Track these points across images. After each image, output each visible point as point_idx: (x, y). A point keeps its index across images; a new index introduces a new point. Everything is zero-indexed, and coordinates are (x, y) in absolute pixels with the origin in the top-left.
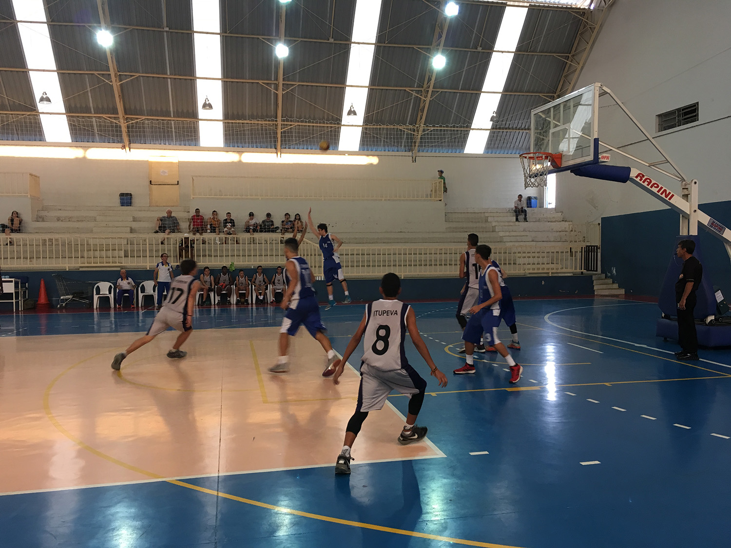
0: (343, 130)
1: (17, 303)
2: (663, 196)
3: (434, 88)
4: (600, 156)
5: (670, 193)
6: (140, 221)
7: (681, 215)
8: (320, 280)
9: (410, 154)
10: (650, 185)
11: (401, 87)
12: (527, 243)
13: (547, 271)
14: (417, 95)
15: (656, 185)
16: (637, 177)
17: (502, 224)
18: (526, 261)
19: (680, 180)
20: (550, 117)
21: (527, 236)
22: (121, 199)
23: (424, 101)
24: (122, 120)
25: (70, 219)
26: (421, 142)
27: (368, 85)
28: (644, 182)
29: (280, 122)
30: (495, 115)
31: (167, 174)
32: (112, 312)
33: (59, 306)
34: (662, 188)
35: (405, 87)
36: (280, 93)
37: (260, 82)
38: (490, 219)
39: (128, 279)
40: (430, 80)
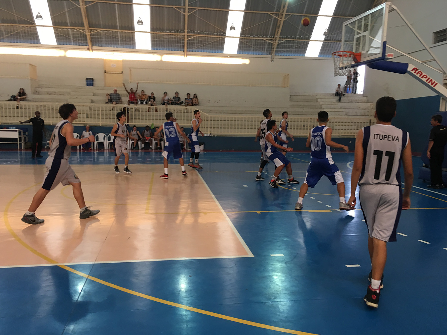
0: (227, 40)
1: (20, 144)
2: (430, 84)
3: (286, 12)
4: (386, 54)
5: (434, 82)
6: (98, 96)
7: (441, 98)
8: (207, 136)
9: (270, 56)
10: (421, 76)
11: (265, 11)
12: (343, 116)
13: (354, 135)
14: (276, 17)
15: (425, 77)
16: (412, 70)
17: (327, 103)
18: (341, 127)
19: (442, 73)
20: (354, 28)
21: (342, 111)
22: (87, 81)
23: (281, 21)
24: (87, 31)
25: (55, 93)
26: (278, 48)
27: (244, 10)
28: (417, 74)
29: (186, 33)
30: (326, 31)
31: (115, 67)
32: (78, 152)
33: (46, 147)
34: (429, 78)
35: (268, 11)
36: (187, 14)
37: (174, 7)
38: (319, 100)
39: (89, 132)
40: (284, 7)
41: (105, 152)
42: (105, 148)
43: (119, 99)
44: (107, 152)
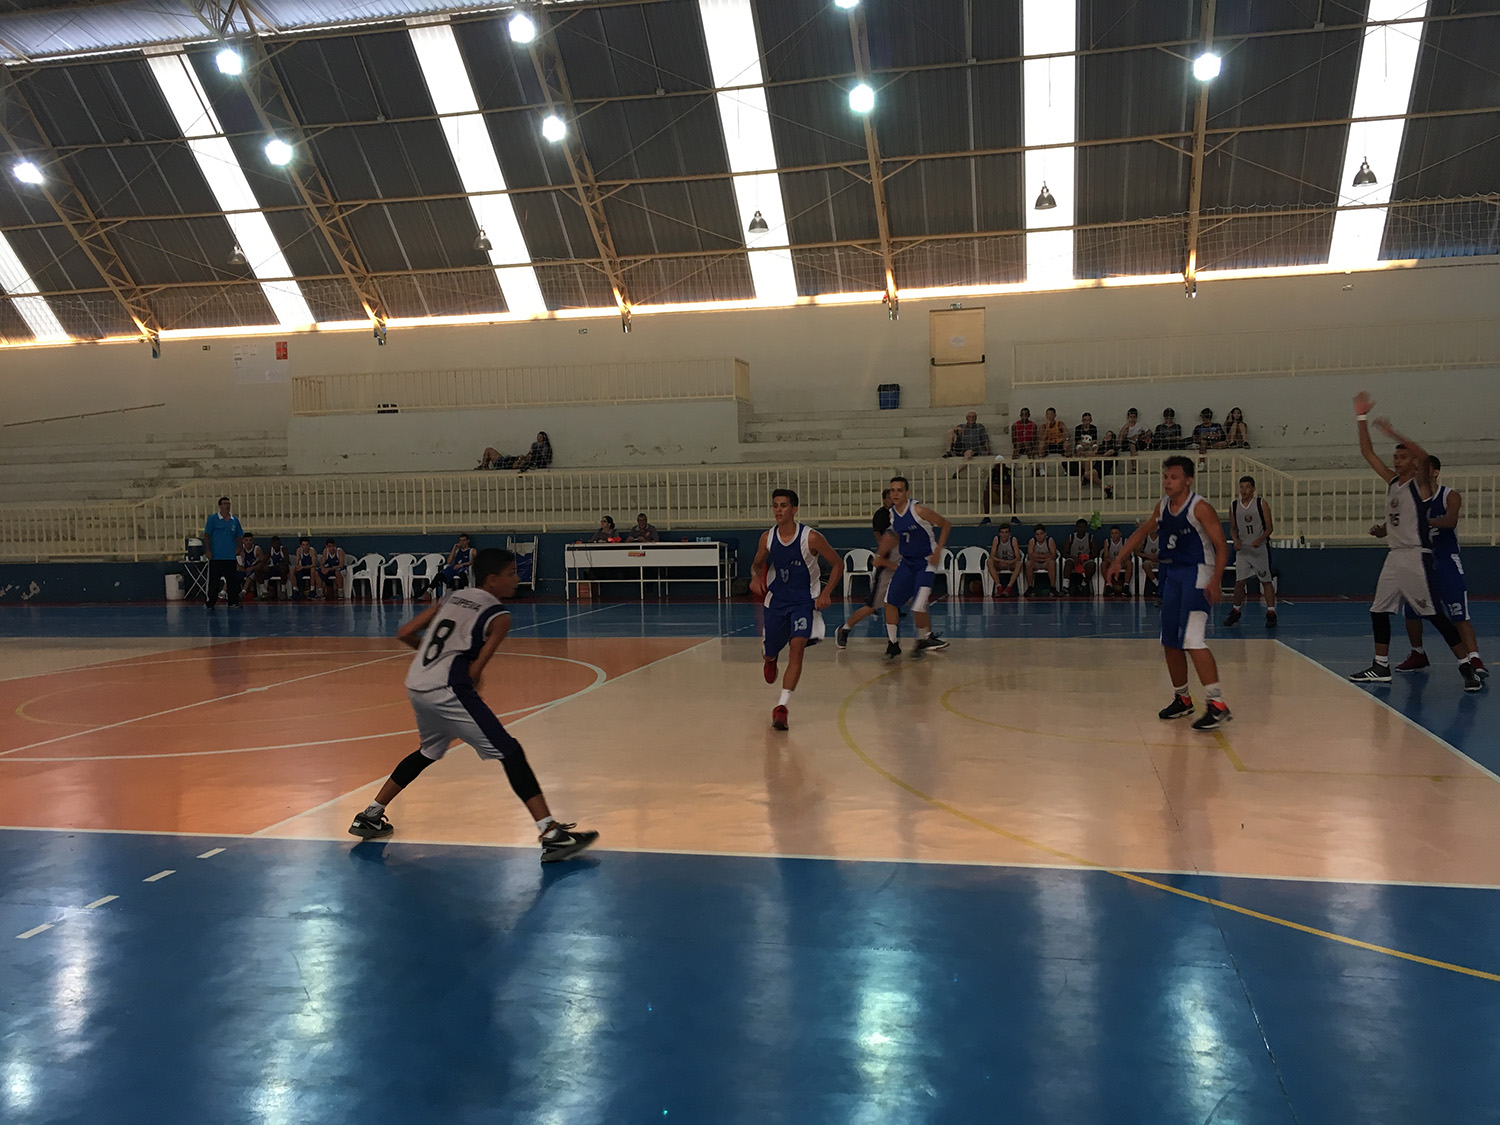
41: (950, 603)
42: (950, 591)
43: (982, 444)
44: (957, 602)
